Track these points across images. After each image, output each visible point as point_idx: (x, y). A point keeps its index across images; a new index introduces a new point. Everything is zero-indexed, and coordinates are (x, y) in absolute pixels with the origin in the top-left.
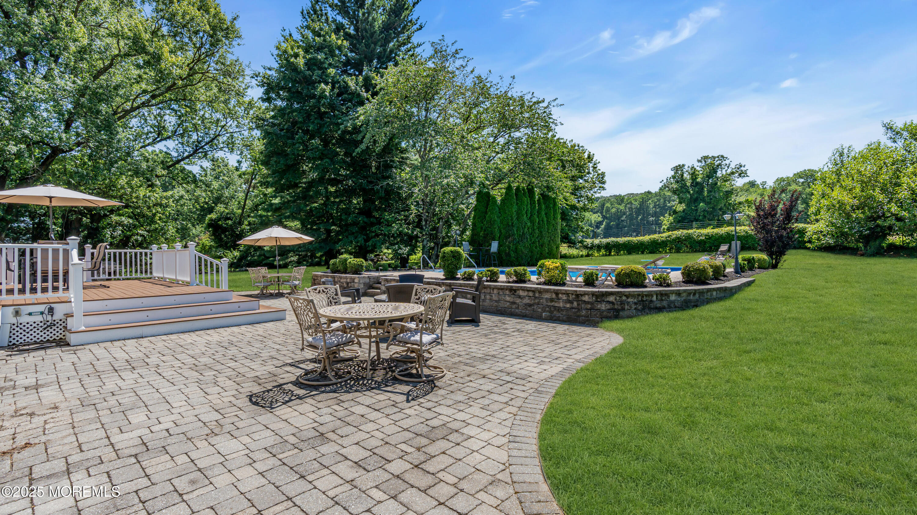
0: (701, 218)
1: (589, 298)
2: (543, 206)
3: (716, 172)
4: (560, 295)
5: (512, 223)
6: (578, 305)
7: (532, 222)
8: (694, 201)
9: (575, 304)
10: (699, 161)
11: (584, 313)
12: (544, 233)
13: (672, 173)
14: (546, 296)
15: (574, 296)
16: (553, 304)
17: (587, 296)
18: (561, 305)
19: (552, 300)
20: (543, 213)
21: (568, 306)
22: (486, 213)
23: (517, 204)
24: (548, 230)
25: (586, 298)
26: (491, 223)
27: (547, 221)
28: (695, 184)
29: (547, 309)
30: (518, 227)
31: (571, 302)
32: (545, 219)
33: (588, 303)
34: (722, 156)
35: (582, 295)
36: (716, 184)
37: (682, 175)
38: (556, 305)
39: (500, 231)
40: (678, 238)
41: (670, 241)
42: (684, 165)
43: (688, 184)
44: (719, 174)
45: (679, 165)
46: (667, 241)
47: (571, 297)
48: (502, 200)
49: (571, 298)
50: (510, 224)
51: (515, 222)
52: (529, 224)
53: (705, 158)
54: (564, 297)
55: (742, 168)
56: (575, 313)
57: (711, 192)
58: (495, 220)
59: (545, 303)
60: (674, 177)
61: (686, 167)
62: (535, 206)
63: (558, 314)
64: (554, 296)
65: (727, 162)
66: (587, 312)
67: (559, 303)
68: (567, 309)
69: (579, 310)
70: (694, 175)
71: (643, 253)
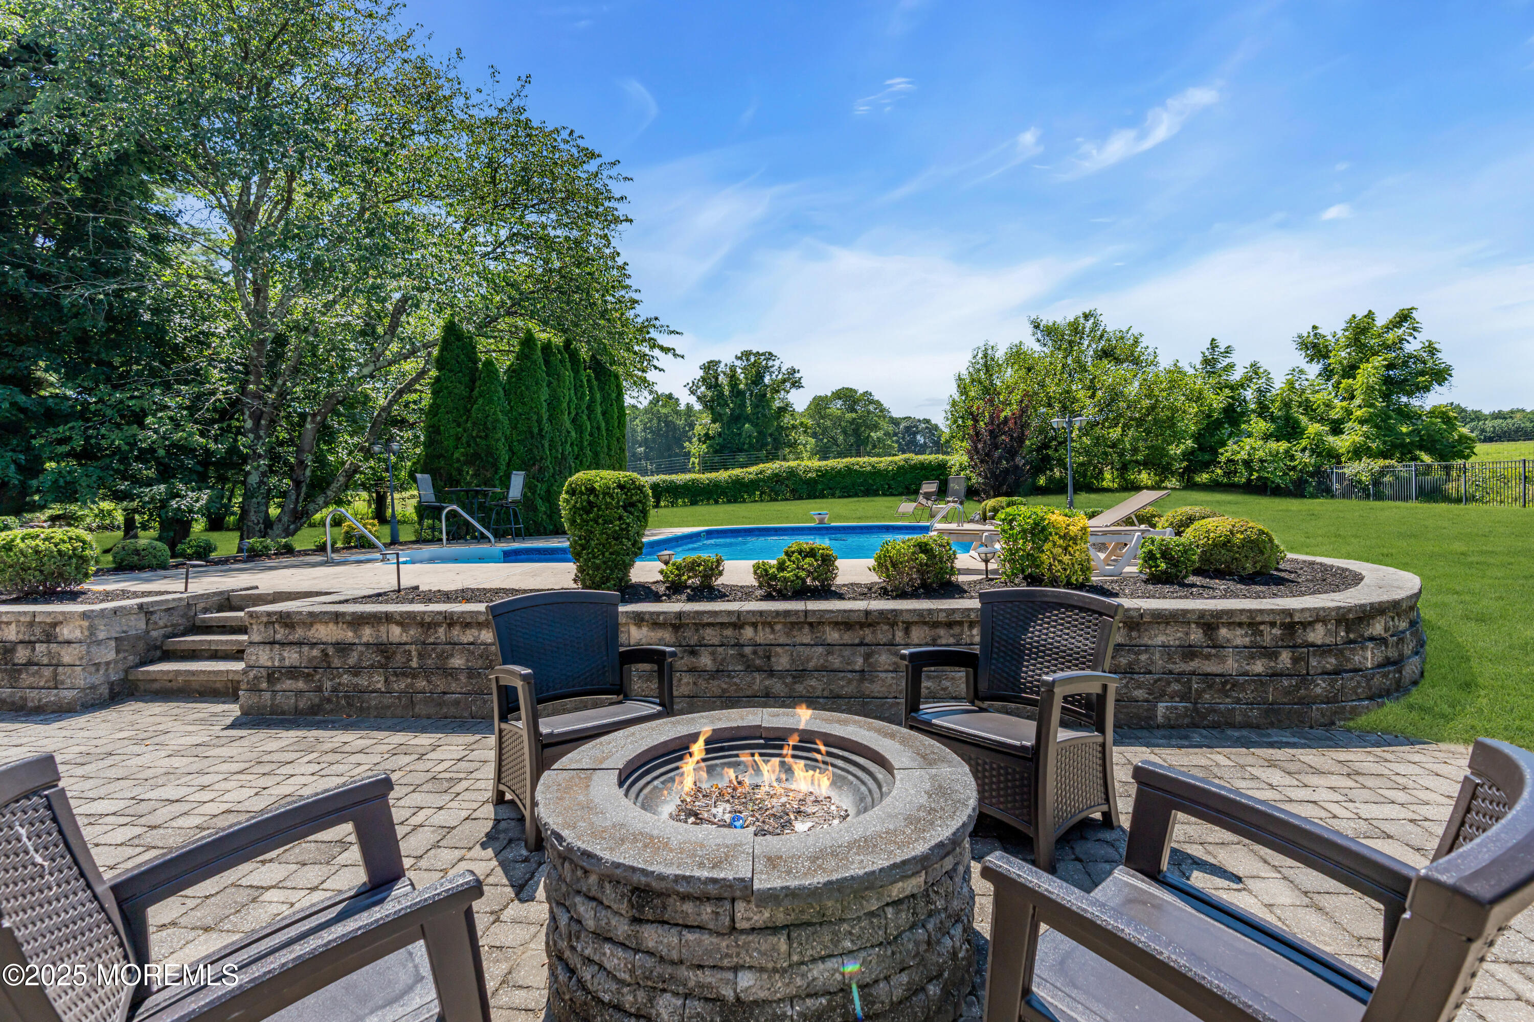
0: (746, 447)
1: (1328, 632)
2: (598, 396)
3: (762, 377)
4: (1223, 632)
5: (541, 430)
6: (1295, 660)
7: (580, 429)
8: (737, 418)
9: (1285, 657)
10: (737, 358)
11: (1321, 687)
12: (602, 455)
13: (701, 373)
14: (1160, 639)
15: (1277, 631)
16: (1194, 665)
17: (1320, 629)
18: (1231, 665)
19: (1189, 652)
20: (599, 410)
21: (1259, 667)
22: (471, 400)
23: (549, 384)
24: (609, 449)
25: (1317, 635)
26: (487, 428)
27: (607, 430)
28: (737, 393)
29: (1176, 687)
30: (551, 440)
31: (1270, 653)
32: (603, 425)
33: (1323, 650)
34: (770, 354)
35: (1306, 625)
36: (765, 395)
37: (717, 379)
38: (1211, 667)
39: (511, 449)
40: (777, 475)
41: (763, 480)
42: (720, 362)
43: (727, 393)
44: (767, 380)
45: (711, 362)
46: (760, 480)
47: (1271, 635)
48: (510, 370)
49: (1267, 640)
50: (536, 430)
51: (547, 427)
52: (573, 434)
53: (747, 354)
54: (1240, 637)
55: (797, 375)
56: (1287, 692)
57: (757, 406)
58: (497, 420)
59: (1160, 662)
60: (704, 380)
61: (722, 365)
62: (583, 394)
63: (1225, 704)
64: (1196, 636)
65: (777, 363)
66: (1332, 684)
67: (1222, 659)
68: (1260, 681)
69: (1305, 679)
70: (733, 377)
71: (716, 502)
